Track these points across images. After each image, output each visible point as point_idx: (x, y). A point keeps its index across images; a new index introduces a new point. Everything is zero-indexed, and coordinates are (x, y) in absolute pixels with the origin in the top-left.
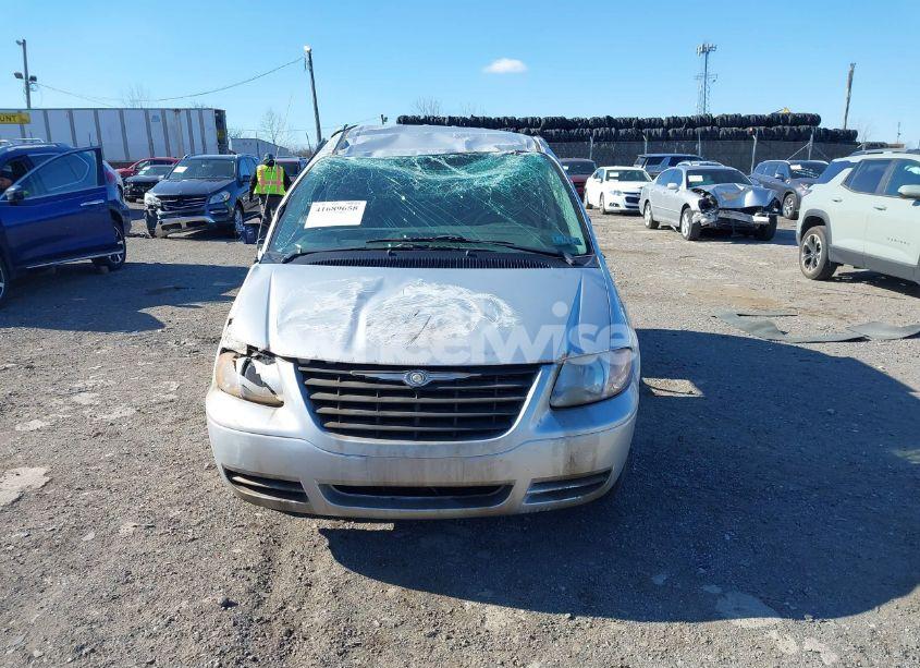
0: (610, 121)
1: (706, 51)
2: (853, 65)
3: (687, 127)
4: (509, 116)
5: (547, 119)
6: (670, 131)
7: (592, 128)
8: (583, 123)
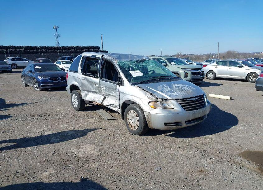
0: (45, 48)
1: (56, 28)
2: (102, 35)
3: (68, 49)
4: (12, 45)
5: (25, 46)
6: (63, 50)
7: (40, 49)
8: (38, 48)
